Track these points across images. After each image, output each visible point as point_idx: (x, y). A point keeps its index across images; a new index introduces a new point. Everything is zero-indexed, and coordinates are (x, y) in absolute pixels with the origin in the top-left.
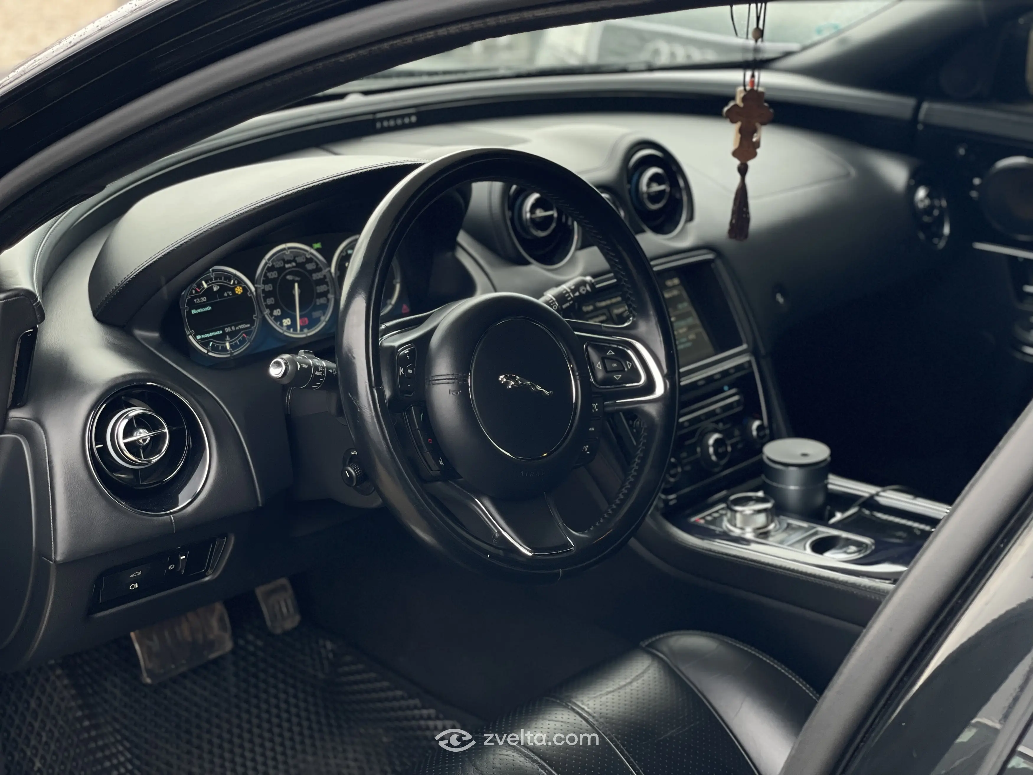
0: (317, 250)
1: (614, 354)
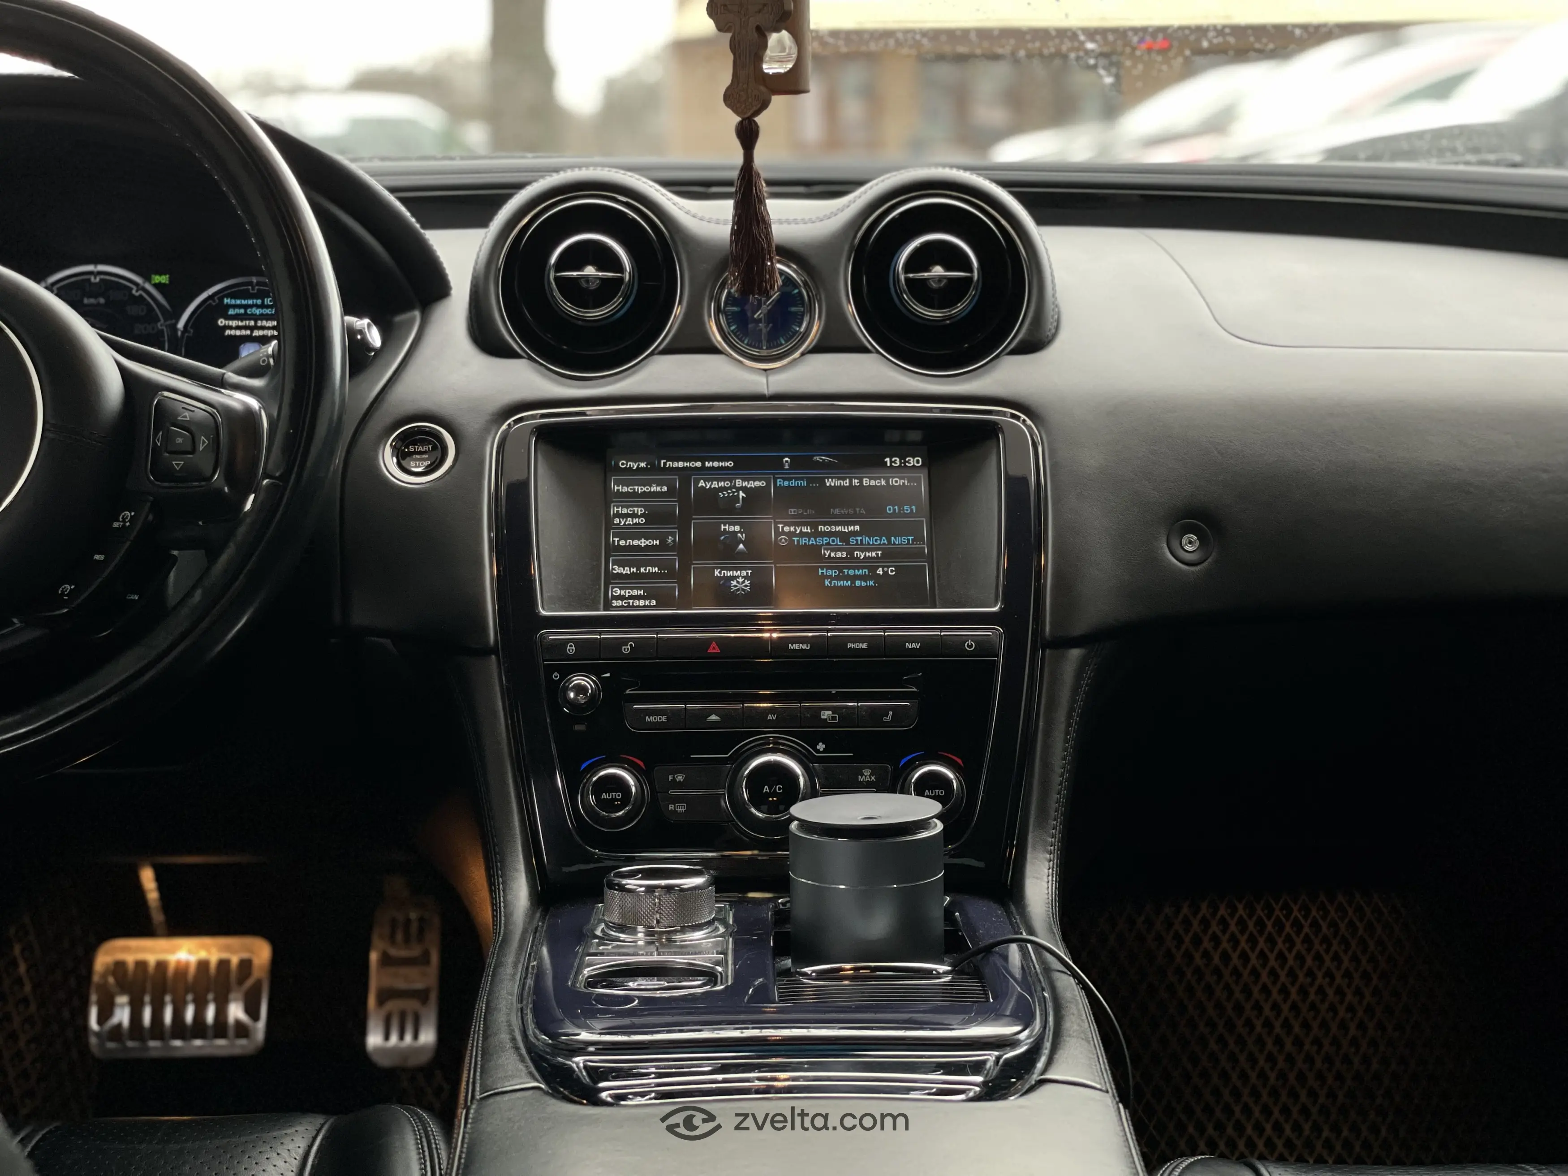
0: (158, 286)
1: (188, 419)
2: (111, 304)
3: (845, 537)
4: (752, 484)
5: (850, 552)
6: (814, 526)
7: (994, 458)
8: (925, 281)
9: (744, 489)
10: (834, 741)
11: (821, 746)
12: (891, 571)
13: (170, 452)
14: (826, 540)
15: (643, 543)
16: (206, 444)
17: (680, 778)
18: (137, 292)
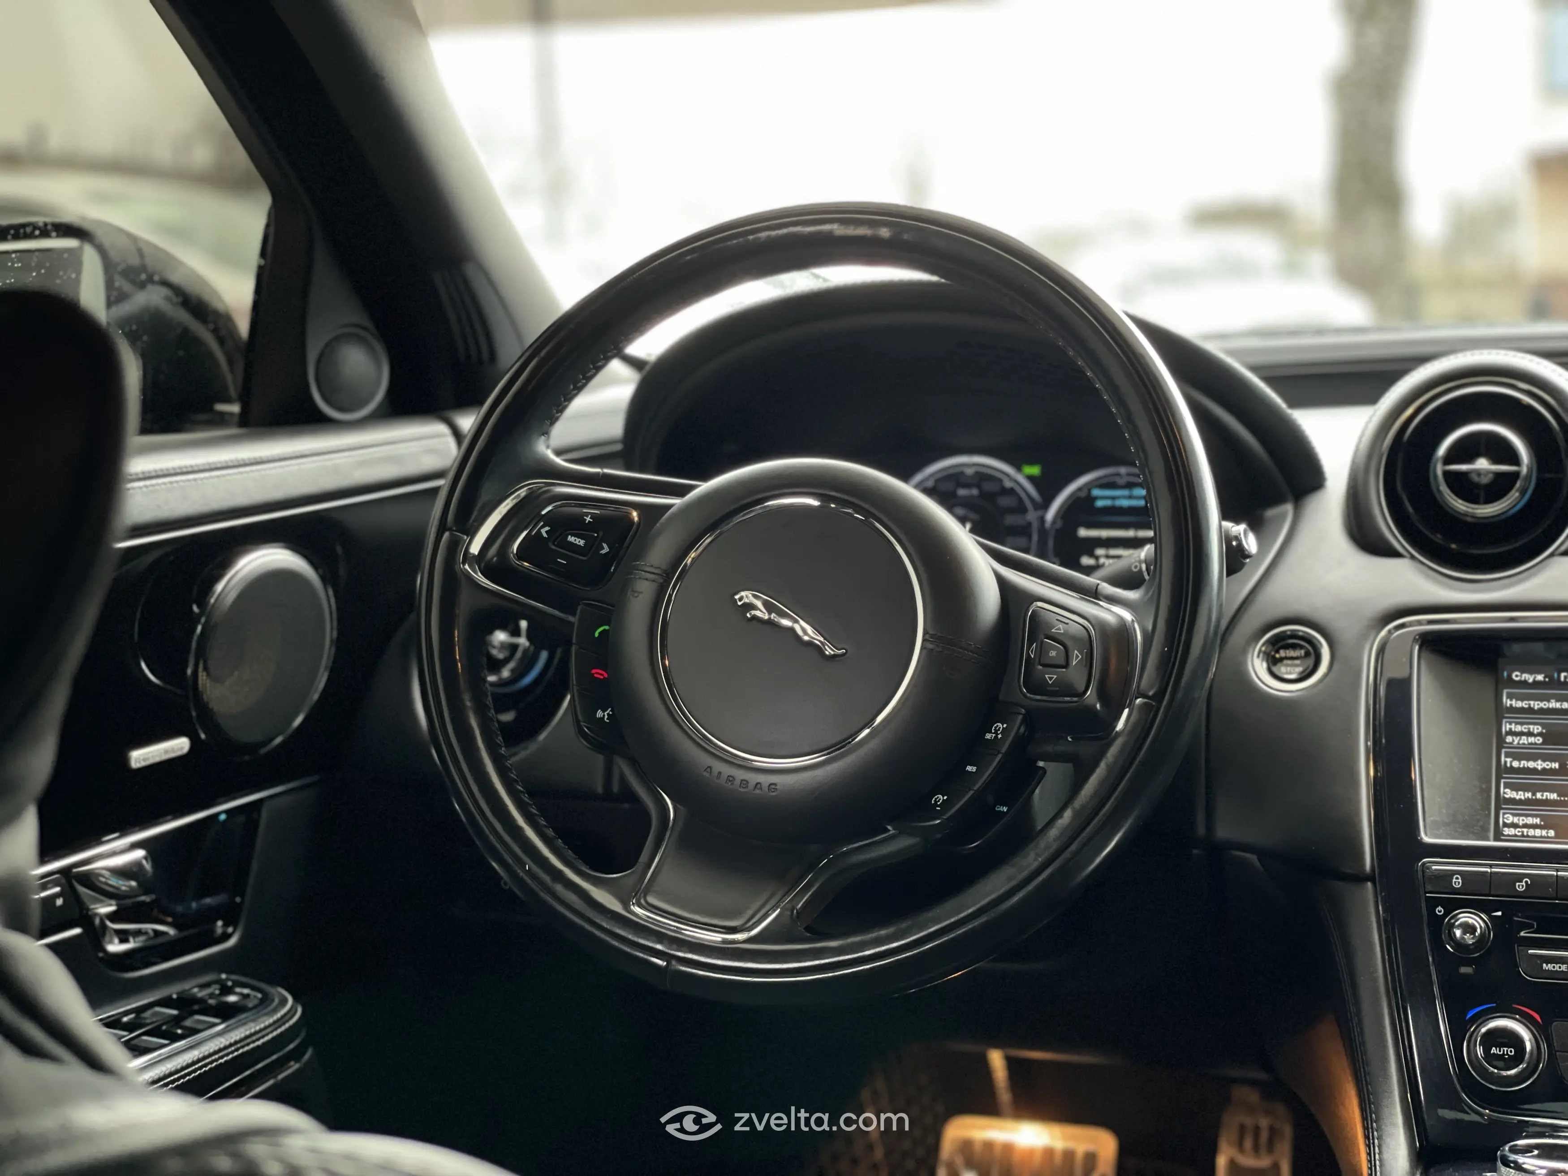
0: (1031, 478)
1: (1062, 631)
2: (983, 495)
13: (1044, 665)
15: (1540, 765)
16: (1079, 658)
18: (1008, 484)
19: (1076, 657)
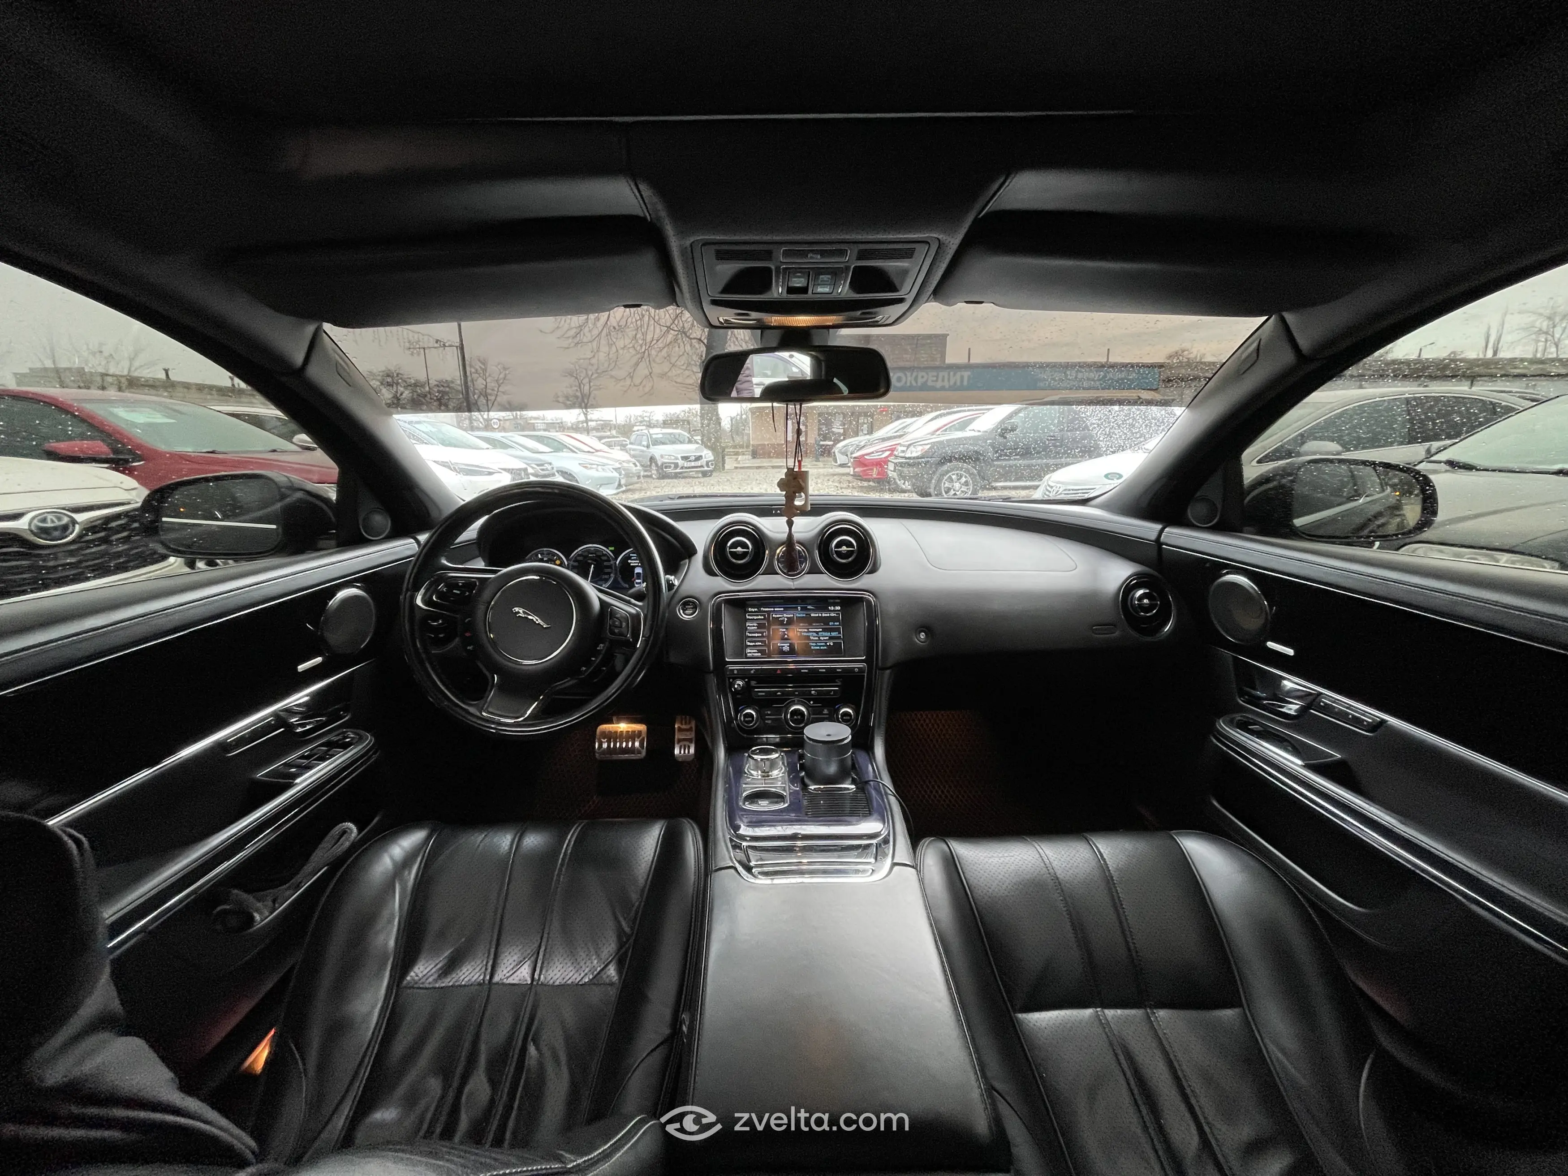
0: (611, 551)
1: (619, 616)
2: (597, 556)
3: (817, 633)
4: (789, 616)
5: (819, 637)
6: (808, 629)
7: (862, 609)
8: (840, 551)
9: (787, 617)
10: (816, 701)
11: (812, 702)
12: (832, 644)
13: (615, 627)
14: (811, 634)
15: (756, 635)
17: (769, 712)
18: (604, 553)
19: (624, 624)
